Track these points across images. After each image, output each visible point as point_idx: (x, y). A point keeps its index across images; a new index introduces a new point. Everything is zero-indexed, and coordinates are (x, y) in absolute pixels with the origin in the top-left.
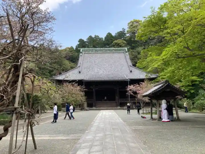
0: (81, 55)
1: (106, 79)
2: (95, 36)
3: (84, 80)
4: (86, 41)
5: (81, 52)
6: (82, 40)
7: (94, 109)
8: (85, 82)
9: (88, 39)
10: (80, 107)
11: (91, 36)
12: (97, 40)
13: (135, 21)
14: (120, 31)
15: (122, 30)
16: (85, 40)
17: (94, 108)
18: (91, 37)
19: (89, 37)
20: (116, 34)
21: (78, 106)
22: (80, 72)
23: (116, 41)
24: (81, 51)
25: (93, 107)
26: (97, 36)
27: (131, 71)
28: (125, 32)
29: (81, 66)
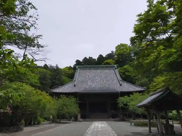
0: (77, 71)
2: (90, 57)
4: (81, 62)
5: (77, 69)
8: (79, 94)
9: (84, 60)
12: (91, 61)
13: (122, 45)
18: (85, 58)
20: (106, 55)
22: (75, 86)
23: (106, 61)
24: (77, 67)
25: (86, 119)
27: (121, 85)
28: (114, 54)
29: (76, 81)
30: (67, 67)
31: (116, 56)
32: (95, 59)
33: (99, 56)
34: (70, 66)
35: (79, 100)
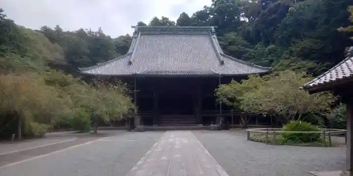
0: (136, 36)
5: (136, 32)
15: (204, 9)
25: (154, 126)
27: (222, 63)
28: (208, 12)
32: (174, 22)
33: (181, 15)
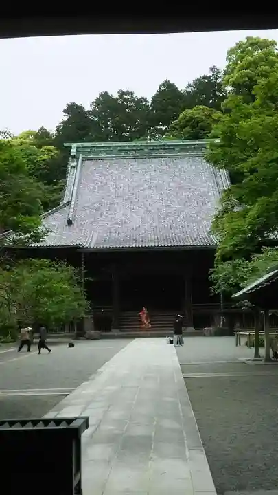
0: (74, 164)
1: (151, 243)
2: (122, 93)
3: (83, 247)
4: (89, 112)
5: (74, 157)
6: (77, 106)
7: (116, 334)
8: (85, 254)
9: (97, 103)
10: (71, 330)
11: (106, 93)
12: (127, 107)
13: (252, 45)
14: (205, 77)
15: (209, 74)
16: (88, 108)
17: (114, 332)
18: (105, 95)
19: (101, 95)
20: (190, 85)
21: (67, 327)
22: (70, 223)
23: (188, 113)
24: (74, 151)
25: (113, 330)
26: (128, 93)
28: (219, 81)
29: (73, 203)
30: (30, 133)
31: (229, 88)
32: (144, 99)
34: (42, 129)
35: (86, 275)
